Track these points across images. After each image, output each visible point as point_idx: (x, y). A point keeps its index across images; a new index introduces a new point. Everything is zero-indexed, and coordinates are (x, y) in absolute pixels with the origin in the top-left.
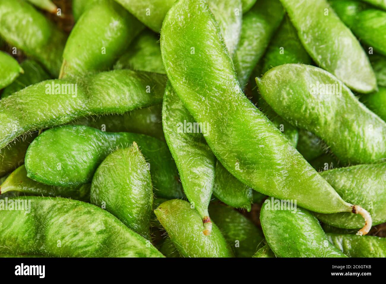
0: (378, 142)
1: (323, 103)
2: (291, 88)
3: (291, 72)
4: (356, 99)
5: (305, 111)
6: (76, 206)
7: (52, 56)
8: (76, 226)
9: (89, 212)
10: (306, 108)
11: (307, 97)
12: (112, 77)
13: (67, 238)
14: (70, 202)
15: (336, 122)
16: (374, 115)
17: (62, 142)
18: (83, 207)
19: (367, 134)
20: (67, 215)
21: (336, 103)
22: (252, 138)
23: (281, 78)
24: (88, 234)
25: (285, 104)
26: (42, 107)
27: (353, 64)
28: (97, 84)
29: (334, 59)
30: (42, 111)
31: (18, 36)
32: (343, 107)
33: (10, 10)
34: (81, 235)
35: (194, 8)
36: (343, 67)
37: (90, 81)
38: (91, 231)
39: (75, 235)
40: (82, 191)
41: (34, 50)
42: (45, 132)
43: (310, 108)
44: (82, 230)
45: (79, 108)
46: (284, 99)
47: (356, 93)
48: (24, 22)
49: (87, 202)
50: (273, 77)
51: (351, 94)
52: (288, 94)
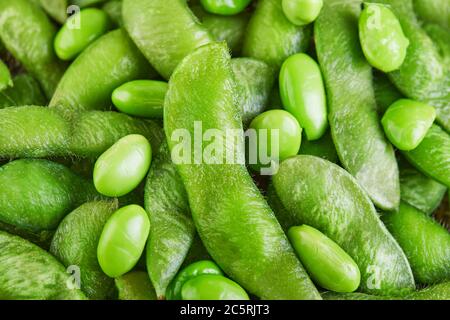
0: (388, 271)
1: (337, 209)
2: (307, 183)
3: (312, 166)
4: (377, 216)
5: (316, 213)
6: (31, 250)
7: (53, 77)
8: (24, 272)
9: (43, 261)
10: (318, 210)
11: (322, 198)
12: (106, 118)
13: (10, 283)
14: (25, 244)
15: (347, 235)
16: (392, 239)
17: (30, 178)
18: (39, 253)
19: (377, 258)
20: (18, 257)
21: (353, 213)
22: (241, 221)
23: (300, 169)
24: (34, 284)
25: (295, 198)
26: (18, 133)
27: (380, 172)
28: (86, 122)
29: (360, 160)
30: (16, 137)
31: (20, 45)
32: (359, 221)
33: (18, 14)
34: (27, 283)
35: (213, 62)
36: (368, 171)
37: (79, 118)
38: (39, 282)
39: (20, 282)
40: (44, 235)
41: (33, 65)
42: (15, 162)
43: (322, 211)
44: (29, 278)
45: (59, 144)
46: (296, 192)
47: (378, 209)
48: (30, 32)
49: (44, 249)
50: (291, 166)
51: (373, 209)
52: (302, 189)
